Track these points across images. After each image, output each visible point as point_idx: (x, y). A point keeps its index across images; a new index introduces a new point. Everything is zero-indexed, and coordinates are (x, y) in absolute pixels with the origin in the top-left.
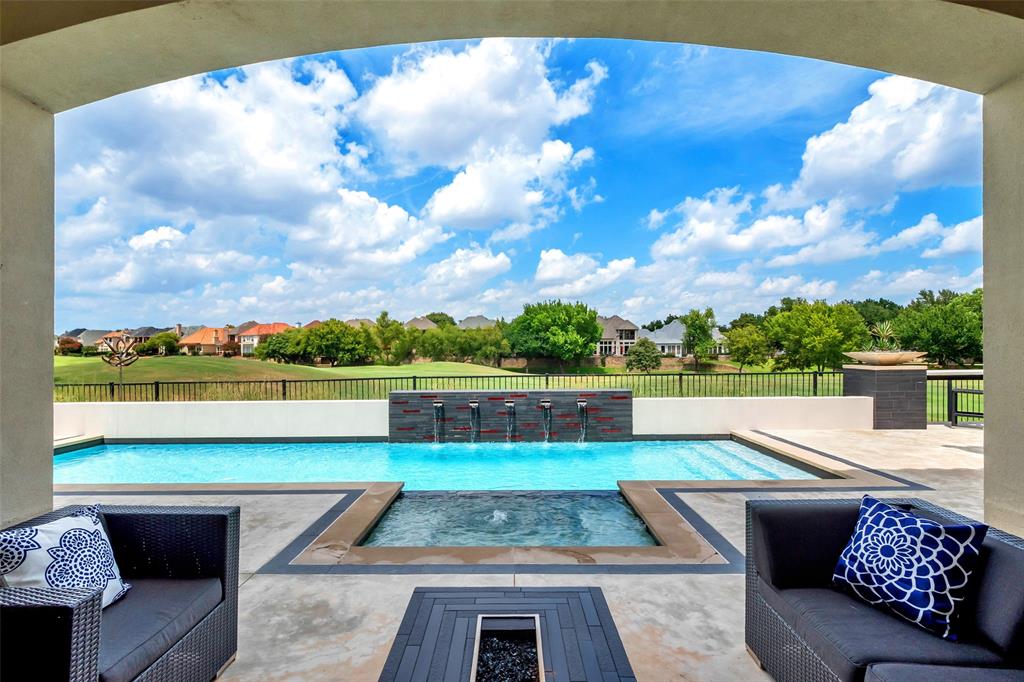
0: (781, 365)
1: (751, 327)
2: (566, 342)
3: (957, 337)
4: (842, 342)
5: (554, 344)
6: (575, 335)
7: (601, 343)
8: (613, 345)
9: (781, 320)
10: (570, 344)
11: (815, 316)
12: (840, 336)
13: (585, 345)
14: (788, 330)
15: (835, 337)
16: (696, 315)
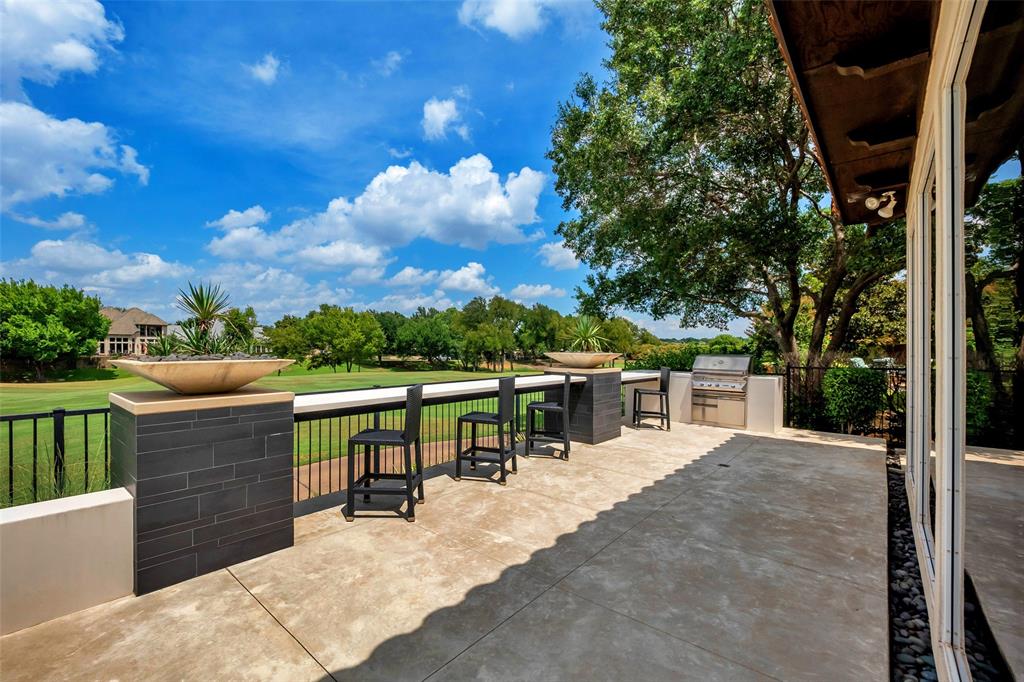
0: (315, 364)
1: (290, 329)
2: (42, 337)
3: (437, 341)
4: (364, 344)
5: (18, 339)
6: (59, 328)
7: (112, 340)
8: (130, 342)
9: (315, 323)
10: (51, 339)
11: (344, 321)
12: (363, 338)
13: (81, 341)
14: (322, 332)
15: (359, 340)
16: (235, 313)
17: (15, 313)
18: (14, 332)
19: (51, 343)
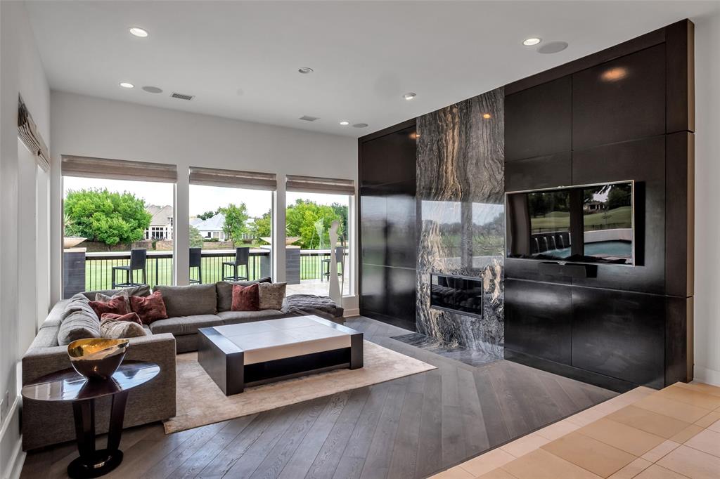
6: (120, 221)
7: (153, 229)
10: (115, 229)
13: (133, 230)
16: (233, 208)
17: (96, 211)
18: (95, 224)
19: (116, 232)
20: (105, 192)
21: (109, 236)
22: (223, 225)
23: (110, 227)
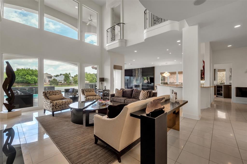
8: (46, 80)
16: (67, 74)
17: (27, 75)
18: (27, 78)
19: (33, 80)
20: (29, 69)
21: (31, 81)
22: (64, 78)
23: (32, 79)
